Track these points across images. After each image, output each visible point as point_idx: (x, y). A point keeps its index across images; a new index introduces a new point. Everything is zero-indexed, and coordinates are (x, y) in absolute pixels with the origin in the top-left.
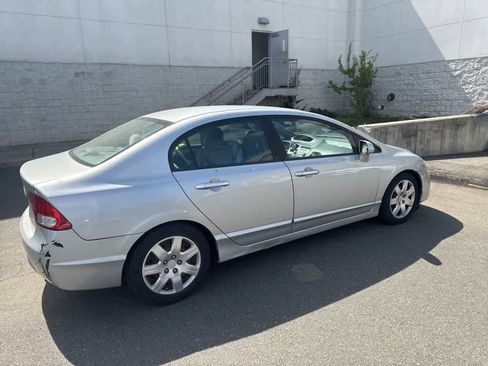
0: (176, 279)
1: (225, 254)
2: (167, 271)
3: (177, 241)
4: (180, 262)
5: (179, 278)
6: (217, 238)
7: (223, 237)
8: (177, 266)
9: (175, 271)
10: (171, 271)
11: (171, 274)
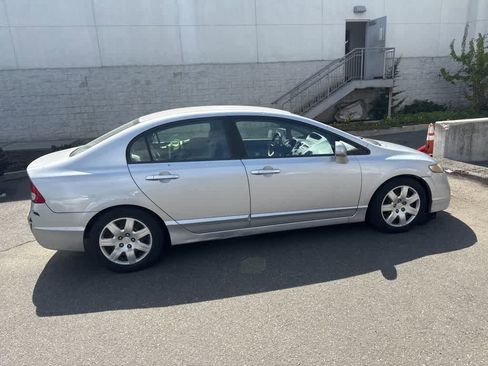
0: (130, 253)
1: (176, 238)
2: (121, 245)
3: (130, 222)
4: (133, 240)
5: (132, 253)
6: (167, 223)
7: (173, 223)
8: (131, 243)
9: (129, 247)
10: (126, 246)
11: (125, 249)
